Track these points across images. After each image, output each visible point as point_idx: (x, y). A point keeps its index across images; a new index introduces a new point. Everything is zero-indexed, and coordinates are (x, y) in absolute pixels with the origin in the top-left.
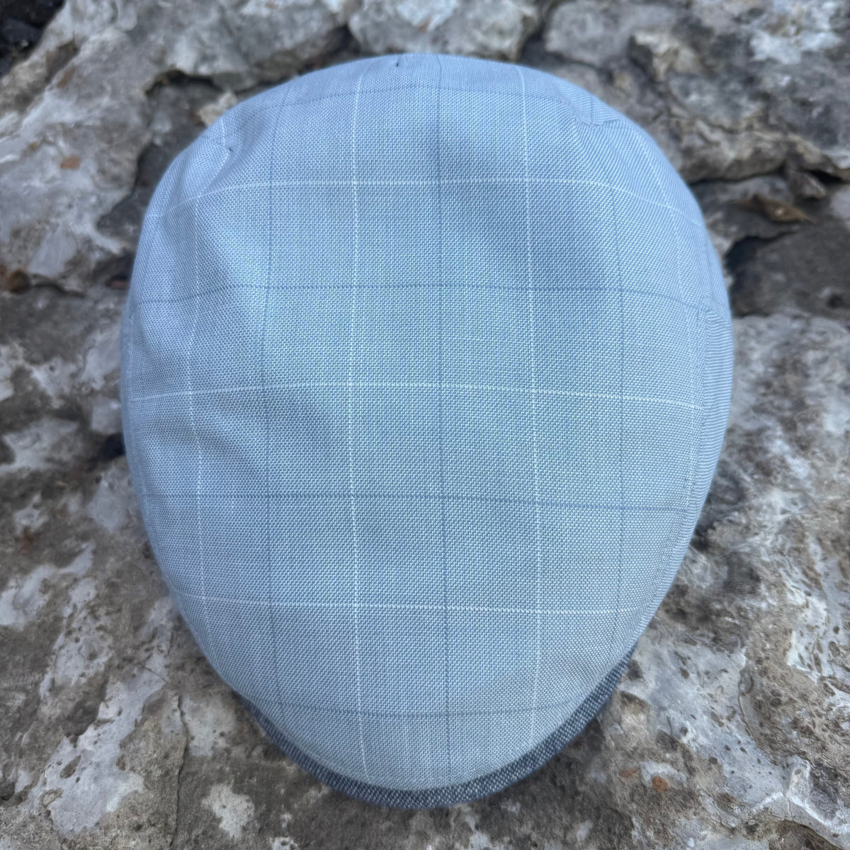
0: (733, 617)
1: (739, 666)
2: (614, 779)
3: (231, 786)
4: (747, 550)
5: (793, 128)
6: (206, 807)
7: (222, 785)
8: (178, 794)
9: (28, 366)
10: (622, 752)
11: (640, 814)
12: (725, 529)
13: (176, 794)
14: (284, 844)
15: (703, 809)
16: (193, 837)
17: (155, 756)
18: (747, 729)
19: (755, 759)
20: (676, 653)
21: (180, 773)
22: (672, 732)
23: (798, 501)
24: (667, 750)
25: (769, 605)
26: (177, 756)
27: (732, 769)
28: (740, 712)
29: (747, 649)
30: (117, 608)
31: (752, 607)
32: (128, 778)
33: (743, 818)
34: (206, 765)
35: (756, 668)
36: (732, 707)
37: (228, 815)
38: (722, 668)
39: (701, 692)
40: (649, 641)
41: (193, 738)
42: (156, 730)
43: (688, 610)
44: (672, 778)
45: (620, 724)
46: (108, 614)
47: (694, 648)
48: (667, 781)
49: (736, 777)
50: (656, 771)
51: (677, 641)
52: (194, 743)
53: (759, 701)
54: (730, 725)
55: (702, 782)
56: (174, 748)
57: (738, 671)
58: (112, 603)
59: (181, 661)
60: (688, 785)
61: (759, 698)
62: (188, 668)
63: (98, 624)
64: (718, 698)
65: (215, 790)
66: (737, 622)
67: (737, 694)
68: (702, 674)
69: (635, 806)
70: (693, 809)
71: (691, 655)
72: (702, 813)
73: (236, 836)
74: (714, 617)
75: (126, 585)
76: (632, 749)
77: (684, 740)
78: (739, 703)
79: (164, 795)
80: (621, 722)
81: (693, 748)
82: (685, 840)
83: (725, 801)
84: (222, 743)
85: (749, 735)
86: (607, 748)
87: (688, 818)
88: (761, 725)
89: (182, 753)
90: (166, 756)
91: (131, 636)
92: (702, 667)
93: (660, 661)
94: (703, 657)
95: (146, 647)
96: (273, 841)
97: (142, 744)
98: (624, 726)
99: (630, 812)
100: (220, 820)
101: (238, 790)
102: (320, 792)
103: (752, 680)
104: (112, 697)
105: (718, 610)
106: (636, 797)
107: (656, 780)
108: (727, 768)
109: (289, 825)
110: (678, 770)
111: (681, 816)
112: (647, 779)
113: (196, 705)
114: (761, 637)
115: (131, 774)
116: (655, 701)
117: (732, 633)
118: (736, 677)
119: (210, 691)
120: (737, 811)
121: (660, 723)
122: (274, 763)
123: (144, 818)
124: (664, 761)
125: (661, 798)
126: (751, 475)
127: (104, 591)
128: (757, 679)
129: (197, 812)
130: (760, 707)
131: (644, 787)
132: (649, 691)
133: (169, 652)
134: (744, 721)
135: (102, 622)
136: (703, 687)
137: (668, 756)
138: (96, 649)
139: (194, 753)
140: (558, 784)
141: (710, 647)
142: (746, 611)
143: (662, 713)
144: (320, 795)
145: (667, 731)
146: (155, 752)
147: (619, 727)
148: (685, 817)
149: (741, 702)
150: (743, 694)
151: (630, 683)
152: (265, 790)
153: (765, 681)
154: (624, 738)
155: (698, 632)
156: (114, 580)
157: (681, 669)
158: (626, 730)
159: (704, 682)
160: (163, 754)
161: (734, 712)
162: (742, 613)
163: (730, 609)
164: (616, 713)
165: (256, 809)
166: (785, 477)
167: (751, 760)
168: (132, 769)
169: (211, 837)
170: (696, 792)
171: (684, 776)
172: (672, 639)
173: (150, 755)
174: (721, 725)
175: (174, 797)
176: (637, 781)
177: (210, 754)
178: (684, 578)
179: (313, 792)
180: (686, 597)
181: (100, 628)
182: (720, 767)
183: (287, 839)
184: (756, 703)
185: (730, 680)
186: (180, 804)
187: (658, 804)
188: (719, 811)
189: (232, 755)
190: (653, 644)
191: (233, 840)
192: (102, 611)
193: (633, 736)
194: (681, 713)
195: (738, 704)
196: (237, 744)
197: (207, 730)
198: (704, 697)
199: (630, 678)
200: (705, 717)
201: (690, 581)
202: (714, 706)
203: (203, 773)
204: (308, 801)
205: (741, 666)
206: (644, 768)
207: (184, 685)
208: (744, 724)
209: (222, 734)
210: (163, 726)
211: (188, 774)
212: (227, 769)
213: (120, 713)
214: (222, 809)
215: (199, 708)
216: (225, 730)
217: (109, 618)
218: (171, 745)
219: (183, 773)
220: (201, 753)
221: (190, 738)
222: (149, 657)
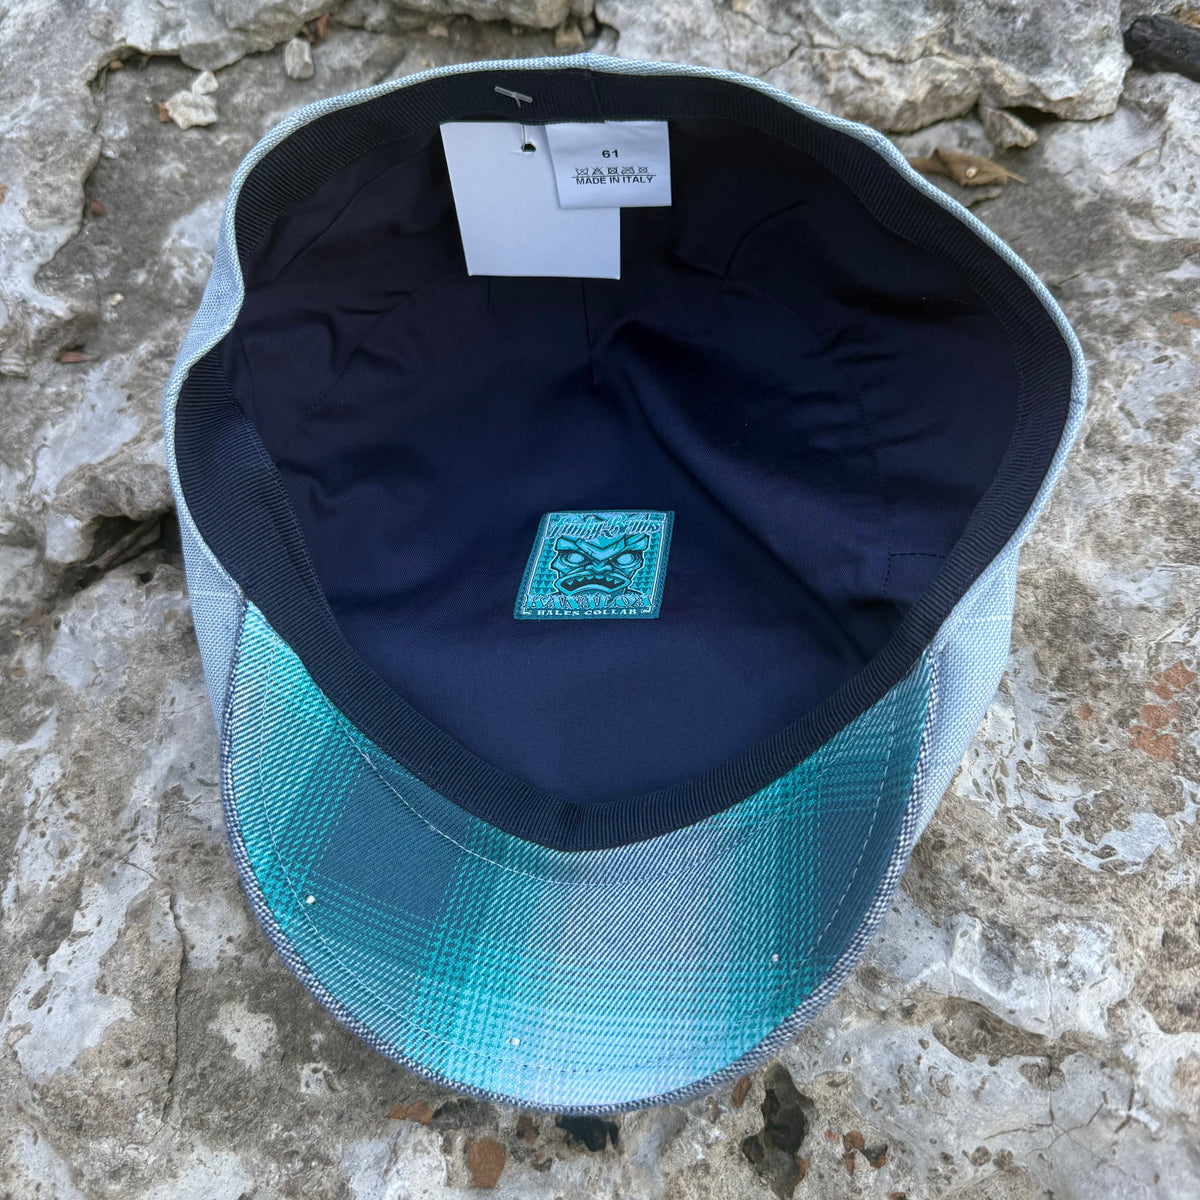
3: (245, 1003)
5: (989, 51)
6: (214, 1033)
7: (233, 1003)
8: (176, 1020)
13: (174, 1018)
14: (315, 1071)
16: (198, 1071)
17: (143, 972)
18: (904, 883)
19: (912, 921)
21: (177, 990)
26: (172, 972)
27: (882, 936)
30: (89, 789)
32: (110, 1003)
33: (895, 998)
34: (210, 979)
37: (243, 1040)
41: (193, 948)
42: (143, 941)
46: (78, 797)
49: (887, 947)
52: (193, 954)
53: (918, 846)
56: (167, 962)
58: (82, 784)
59: (172, 851)
62: (181, 858)
63: (67, 812)
65: (224, 1010)
73: (254, 1066)
75: (97, 759)
79: (158, 1021)
82: (823, 1031)
83: (871, 978)
84: (231, 950)
85: (906, 892)
88: (921, 876)
89: (178, 967)
90: (158, 972)
91: (109, 824)
95: (128, 836)
96: (302, 1069)
97: (125, 959)
100: (233, 1047)
101: (254, 1009)
104: (89, 903)
109: (321, 1048)
113: (192, 905)
115: (115, 998)
119: (210, 886)
120: (886, 989)
123: (134, 1051)
127: (72, 768)
129: (202, 1040)
130: (920, 854)
133: (156, 840)
135: (72, 810)
138: (67, 844)
139: (194, 966)
146: (142, 968)
152: (288, 1005)
156: (81, 753)
160: (153, 970)
165: (279, 1030)
167: (907, 923)
168: (116, 992)
169: (222, 1069)
173: (136, 973)
175: (172, 1023)
177: (216, 966)
181: (71, 816)
183: (319, 1065)
186: (180, 1032)
188: (864, 991)
189: (244, 965)
191: (249, 1072)
192: (70, 795)
196: (250, 950)
197: (211, 934)
203: (208, 990)
207: (177, 881)
209: (230, 940)
210: (152, 934)
211: (188, 992)
212: (238, 983)
213: (99, 923)
214: (235, 1034)
215: (197, 909)
216: (234, 933)
217: (79, 802)
218: (163, 958)
219: (182, 991)
220: (204, 965)
221: (188, 947)
222: (133, 849)
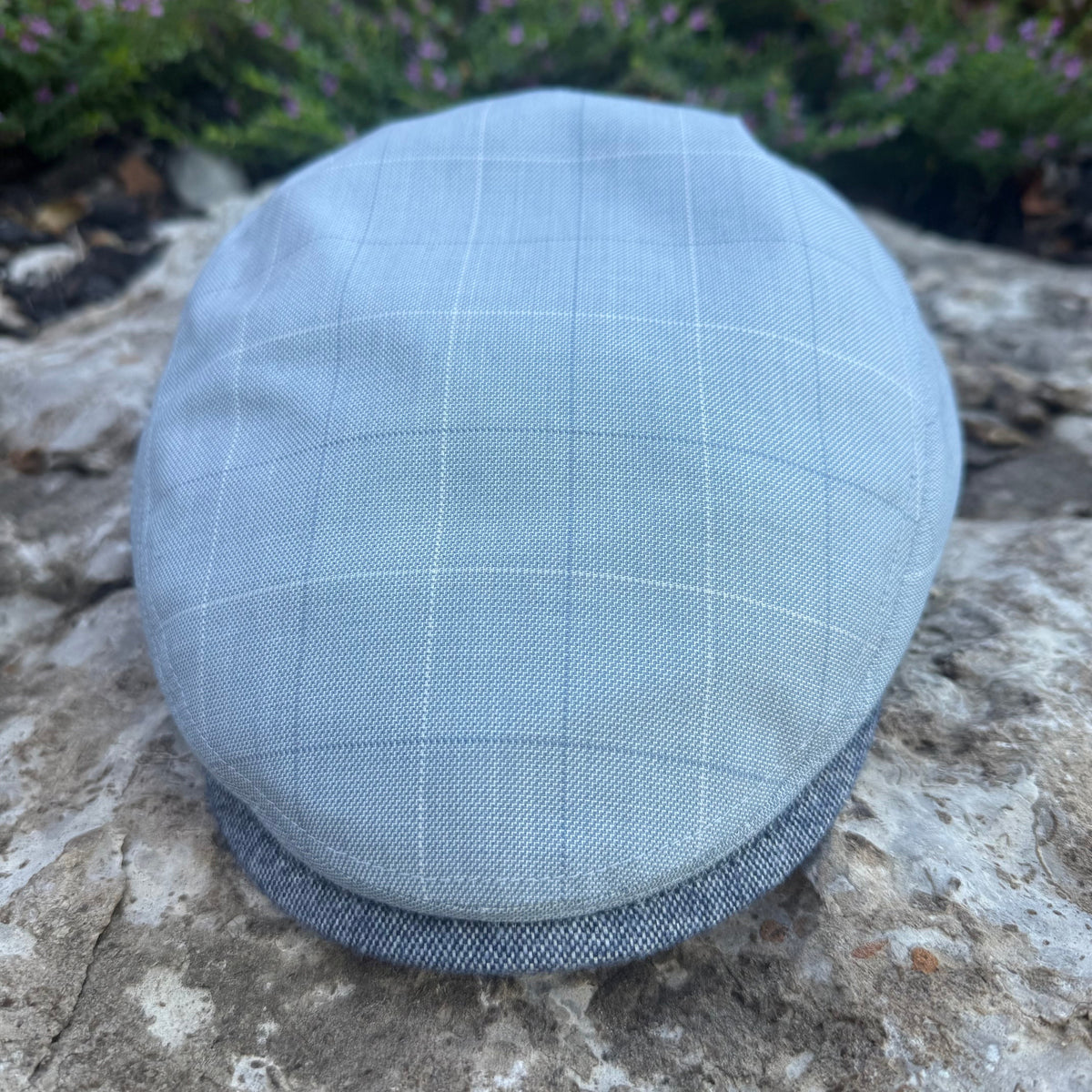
0: (1008, 741)
1: (1028, 798)
2: (845, 963)
3: (181, 974)
4: (1015, 676)
5: (994, 360)
6: (131, 1000)
7: (167, 970)
8: (87, 972)
9: (15, 542)
10: (853, 919)
11: (896, 1012)
12: (978, 654)
13: (85, 968)
14: (256, 1065)
15: (1006, 997)
16: (97, 1035)
17: (65, 904)
18: (1060, 891)
19: (1081, 924)
20: (927, 795)
21: (99, 941)
22: (934, 888)
23: (1077, 643)
24: (931, 911)
25: (1060, 726)
26: (101, 913)
27: (1045, 938)
28: (1042, 872)
29: (1038, 777)
30: (58, 747)
31: (1035, 728)
32: (9, 936)
33: (1079, 1000)
34: (146, 935)
35: (1057, 801)
36: (1028, 865)
37: (166, 1017)
38: (1003, 805)
39: (975, 843)
40: (883, 779)
41: (133, 901)
42: (76, 872)
43: (936, 740)
44: (944, 952)
45: (847, 877)
46: (43, 754)
47: (955, 788)
48: (937, 956)
49: (1054, 949)
50: (915, 941)
51: (927, 781)
52: (129, 909)
53: (1071, 850)
54: (1029, 888)
55: (996, 952)
56: (99, 899)
57: (1029, 807)
58: (53, 740)
59: (140, 797)
60: (975, 959)
61: (1070, 845)
62: (150, 804)
63: (24, 768)
64: (1003, 852)
65: (152, 975)
66: (1015, 746)
67: (1033, 845)
68: (973, 819)
69: (885, 1001)
70: (988, 996)
71: (949, 796)
72: (1005, 1004)
73: (173, 1045)
74: (978, 744)
75: (80, 719)
76: (871, 913)
77: (957, 897)
78: (1040, 858)
79: (64, 968)
80: (848, 872)
81: (973, 909)
82: (981, 1051)
83: (1041, 979)
84: (180, 910)
85: (1065, 898)
86: (828, 916)
87: (981, 1012)
88: (1081, 884)
89: (111, 908)
90: (84, 909)
91: (70, 779)
92: (970, 810)
93: (902, 805)
94: (969, 797)
95: (90, 787)
96: (238, 1061)
97: (48, 885)
98: (854, 879)
99: (878, 1010)
100: (152, 1020)
101: (191, 982)
102: (332, 992)
103: (1053, 817)
104: (17, 848)
105: (983, 733)
106: (886, 987)
107: (917, 955)
108: (1036, 939)
109: (269, 1041)
110: (954, 937)
111: (969, 1005)
112: (901, 956)
113: (149, 850)
114: (1056, 764)
115: (18, 930)
116: (901, 851)
117: (1009, 761)
118: (1028, 817)
119: (178, 832)
120: (1065, 988)
121: (914, 879)
122: (262, 940)
123: (20, 993)
124: (927, 925)
125: (930, 980)
126: (1005, 611)
127: (48, 724)
128: (1062, 815)
129: (112, 1002)
130: (1074, 859)
131: (897, 968)
132: (890, 837)
133: (123, 791)
134: (1052, 883)
135: (31, 766)
136: (976, 835)
137: (932, 918)
138: (11, 798)
139: (129, 917)
140: (749, 999)
141: (980, 784)
142: (1026, 732)
143: (915, 864)
144: (332, 998)
145: (926, 889)
146: (66, 898)
147: (845, 880)
148: (975, 1009)
149: (1041, 855)
150: (1043, 843)
151: (858, 823)
152: (238, 983)
153: (1073, 818)
154: (856, 896)
155: (957, 767)
156: (65, 711)
157: (937, 811)
158: (860, 886)
159: (978, 829)
160: (79, 904)
161: (1033, 872)
162: (1021, 736)
163: (1001, 731)
164: (838, 861)
165: (218, 1009)
166: (1053, 615)
167: (1074, 926)
168: (22, 924)
169: (130, 1041)
170: (989, 967)
171: (963, 945)
172: (918, 779)
173: (57, 902)
174: (1014, 887)
175: (80, 973)
176: (884, 963)
177: (157, 923)
178: (926, 704)
179: (321, 991)
180: (932, 723)
181: (27, 773)
182: (1023, 936)
183: (264, 1060)
184: (1066, 855)
185: (1019, 823)
186: (88, 986)
187: (925, 990)
188: (1035, 996)
189: (193, 926)
190: (889, 782)
191: (166, 1049)
192: (35, 752)
193: (871, 894)
194: (947, 863)
195: (1037, 860)
196: (206, 910)
197: (161, 890)
198: (980, 850)
199: (858, 818)
200: (987, 875)
201: (936, 708)
202: (1000, 862)
203: (139, 945)
204: (311, 1004)
205: (1032, 798)
206: (895, 939)
207: (137, 826)
208: (1053, 887)
209: (183, 898)
210: (90, 870)
211: (112, 946)
212: (181, 946)
213: (23, 865)
214: (158, 1008)
215: (154, 855)
216: (190, 892)
217: (43, 759)
218: (96, 894)
219: (104, 944)
220: (143, 920)
221: (127, 899)
222: (91, 801)
